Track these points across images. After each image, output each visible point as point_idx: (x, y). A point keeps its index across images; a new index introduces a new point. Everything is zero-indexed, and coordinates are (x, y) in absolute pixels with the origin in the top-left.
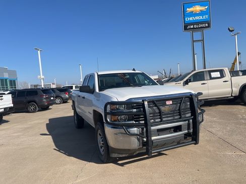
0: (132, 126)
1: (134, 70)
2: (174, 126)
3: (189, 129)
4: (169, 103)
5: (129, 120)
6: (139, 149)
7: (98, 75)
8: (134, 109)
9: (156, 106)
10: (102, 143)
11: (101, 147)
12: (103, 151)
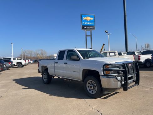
3: (134, 78)
4: (130, 65)
7: (78, 50)
8: (118, 67)
10: (93, 87)
11: (90, 90)
12: (93, 92)
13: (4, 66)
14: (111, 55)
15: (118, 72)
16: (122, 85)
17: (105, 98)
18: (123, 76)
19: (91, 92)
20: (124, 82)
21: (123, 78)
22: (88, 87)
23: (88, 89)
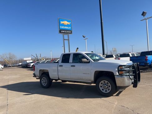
1: (92, 52)
12: (106, 91)
18: (133, 75)
20: (134, 80)
22: (101, 87)
23: (101, 89)
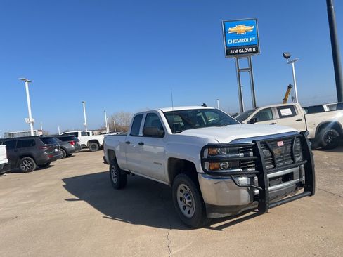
0: (241, 175)
1: (204, 105)
2: (283, 174)
3: (300, 177)
4: (280, 144)
5: (233, 168)
6: (249, 205)
7: (164, 113)
8: (241, 152)
9: (268, 148)
10: (187, 201)
11: (184, 207)
12: (189, 212)
13: (56, 150)
14: (283, 114)
15: (243, 164)
16: (254, 198)
17: (219, 228)
19: (185, 212)
21: (256, 178)
23: (181, 204)
